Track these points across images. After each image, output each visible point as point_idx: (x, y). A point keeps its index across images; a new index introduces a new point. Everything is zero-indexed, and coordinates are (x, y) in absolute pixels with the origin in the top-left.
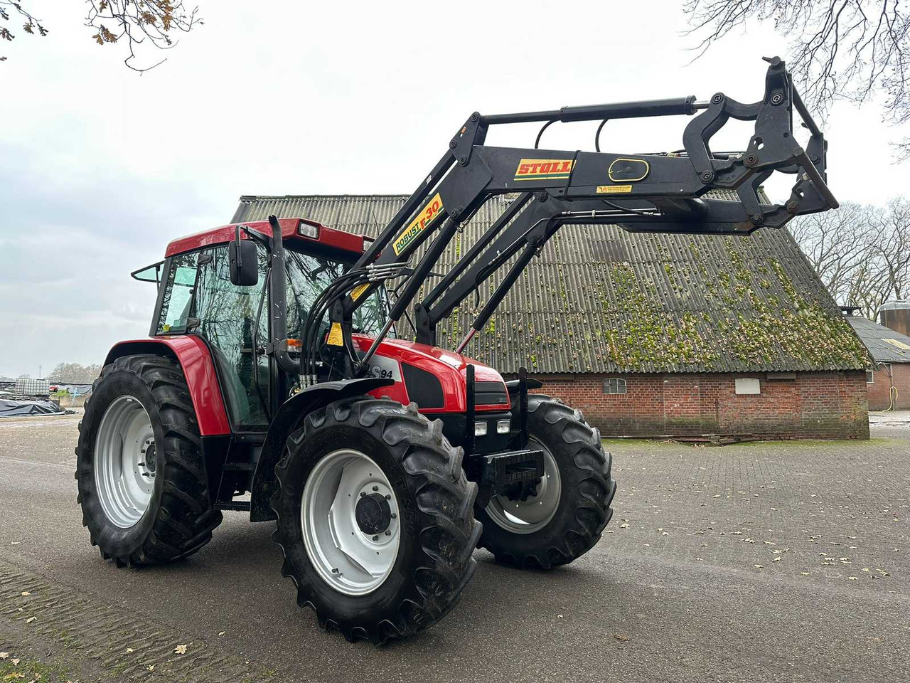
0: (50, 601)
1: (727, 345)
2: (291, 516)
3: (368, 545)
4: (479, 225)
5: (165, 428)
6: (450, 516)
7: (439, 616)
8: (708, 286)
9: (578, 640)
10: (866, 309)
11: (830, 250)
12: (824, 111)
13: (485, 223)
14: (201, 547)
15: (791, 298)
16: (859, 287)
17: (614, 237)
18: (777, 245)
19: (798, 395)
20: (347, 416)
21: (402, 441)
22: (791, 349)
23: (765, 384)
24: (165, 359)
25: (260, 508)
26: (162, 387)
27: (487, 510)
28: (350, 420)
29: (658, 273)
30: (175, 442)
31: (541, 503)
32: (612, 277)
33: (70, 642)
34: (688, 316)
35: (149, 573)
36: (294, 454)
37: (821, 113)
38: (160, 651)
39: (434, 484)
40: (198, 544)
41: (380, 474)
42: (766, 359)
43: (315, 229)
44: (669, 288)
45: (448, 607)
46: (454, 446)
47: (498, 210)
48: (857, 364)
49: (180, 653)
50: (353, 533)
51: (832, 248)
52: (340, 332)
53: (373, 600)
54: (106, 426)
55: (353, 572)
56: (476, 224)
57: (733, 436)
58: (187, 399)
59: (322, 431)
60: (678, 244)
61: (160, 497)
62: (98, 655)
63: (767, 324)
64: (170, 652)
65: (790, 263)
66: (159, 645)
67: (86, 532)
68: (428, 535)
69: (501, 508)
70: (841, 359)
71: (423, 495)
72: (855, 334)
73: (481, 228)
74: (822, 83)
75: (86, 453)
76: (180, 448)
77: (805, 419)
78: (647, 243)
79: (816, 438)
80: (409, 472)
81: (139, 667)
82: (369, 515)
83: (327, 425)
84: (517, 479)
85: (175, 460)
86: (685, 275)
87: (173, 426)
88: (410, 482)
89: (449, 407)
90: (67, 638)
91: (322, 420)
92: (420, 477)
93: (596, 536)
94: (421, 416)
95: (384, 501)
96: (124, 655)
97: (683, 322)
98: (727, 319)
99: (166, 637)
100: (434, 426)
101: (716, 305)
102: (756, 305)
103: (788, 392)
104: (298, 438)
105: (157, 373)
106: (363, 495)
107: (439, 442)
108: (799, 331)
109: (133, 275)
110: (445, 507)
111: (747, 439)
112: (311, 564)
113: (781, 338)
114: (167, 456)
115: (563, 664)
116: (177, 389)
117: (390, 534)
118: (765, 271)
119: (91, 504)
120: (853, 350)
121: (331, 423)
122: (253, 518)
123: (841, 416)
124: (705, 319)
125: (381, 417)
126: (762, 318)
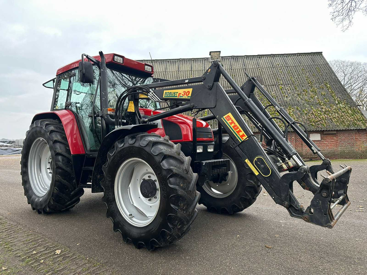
0: (6, 229)
1: (306, 120)
2: (110, 189)
3: (146, 203)
4: (200, 71)
5: (55, 151)
6: (184, 189)
7: (179, 237)
8: (298, 95)
9: (247, 248)
10: (362, 107)
11: (347, 82)
12: (351, 16)
13: (203, 70)
14: (75, 204)
15: (334, 99)
16: (360, 97)
17: (258, 75)
18: (328, 77)
19: (337, 140)
20: (134, 142)
21: (160, 153)
22: (334, 121)
23: (323, 136)
24: (56, 121)
25: (96, 187)
26: (54, 133)
27: (203, 187)
28: (135, 144)
29: (277, 90)
30: (60, 158)
31: (228, 184)
32: (257, 92)
33: (9, 248)
34: (290, 108)
35: (51, 216)
36: (110, 161)
37: (349, 17)
38: (48, 253)
39: (176, 174)
40: (74, 203)
41: (151, 170)
42: (323, 125)
43: (122, 59)
44: (281, 96)
45: (184, 233)
46: (187, 156)
47: (208, 64)
48: (363, 127)
49: (57, 254)
50: (139, 198)
51: (348, 81)
52: (133, 105)
53: (148, 229)
54: (32, 151)
55: (139, 216)
56: (199, 71)
57: (309, 158)
58: (65, 138)
59: (123, 150)
60: (285, 77)
61: (55, 183)
62: (19, 255)
63: (324, 111)
64: (53, 253)
65: (334, 84)
66: (49, 250)
67: (25, 198)
68: (174, 198)
69: (210, 187)
70: (356, 125)
71: (171, 179)
72: (362, 114)
73: (201, 72)
74: (350, 4)
75: (25, 164)
76: (62, 161)
77: (340, 150)
78: (272, 77)
79: (345, 158)
80: (164, 168)
81: (37, 261)
82: (146, 189)
83: (125, 146)
84: (217, 172)
85: (60, 166)
86: (289, 90)
87: (59, 150)
88: (164, 173)
89: (185, 139)
90: (7, 246)
91: (122, 145)
92: (170, 170)
93: (255, 199)
94: (170, 142)
95: (153, 182)
96: (31, 255)
97: (287, 110)
98: (307, 109)
99: (52, 246)
100: (176, 147)
101: (302, 103)
102: (319, 102)
103: (333, 139)
104: (112, 153)
105: (52, 127)
106: (144, 180)
107: (179, 154)
108: (337, 113)
109: (43, 85)
110: (182, 185)
111: (315, 159)
112: (119, 212)
113: (330, 116)
114: (56, 164)
115: (241, 260)
116: (61, 134)
117: (156, 198)
118: (323, 88)
119: (27, 186)
120: (361, 121)
121: (127, 145)
122: (93, 191)
123: (356, 149)
124: (297, 109)
125: (150, 142)
126: (322, 108)
